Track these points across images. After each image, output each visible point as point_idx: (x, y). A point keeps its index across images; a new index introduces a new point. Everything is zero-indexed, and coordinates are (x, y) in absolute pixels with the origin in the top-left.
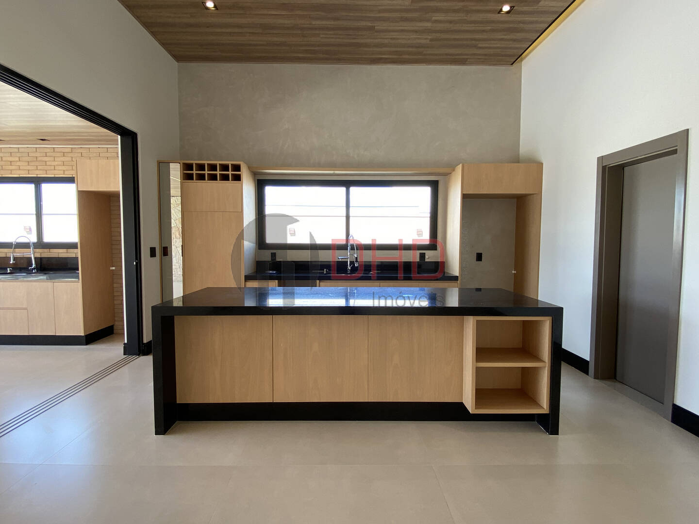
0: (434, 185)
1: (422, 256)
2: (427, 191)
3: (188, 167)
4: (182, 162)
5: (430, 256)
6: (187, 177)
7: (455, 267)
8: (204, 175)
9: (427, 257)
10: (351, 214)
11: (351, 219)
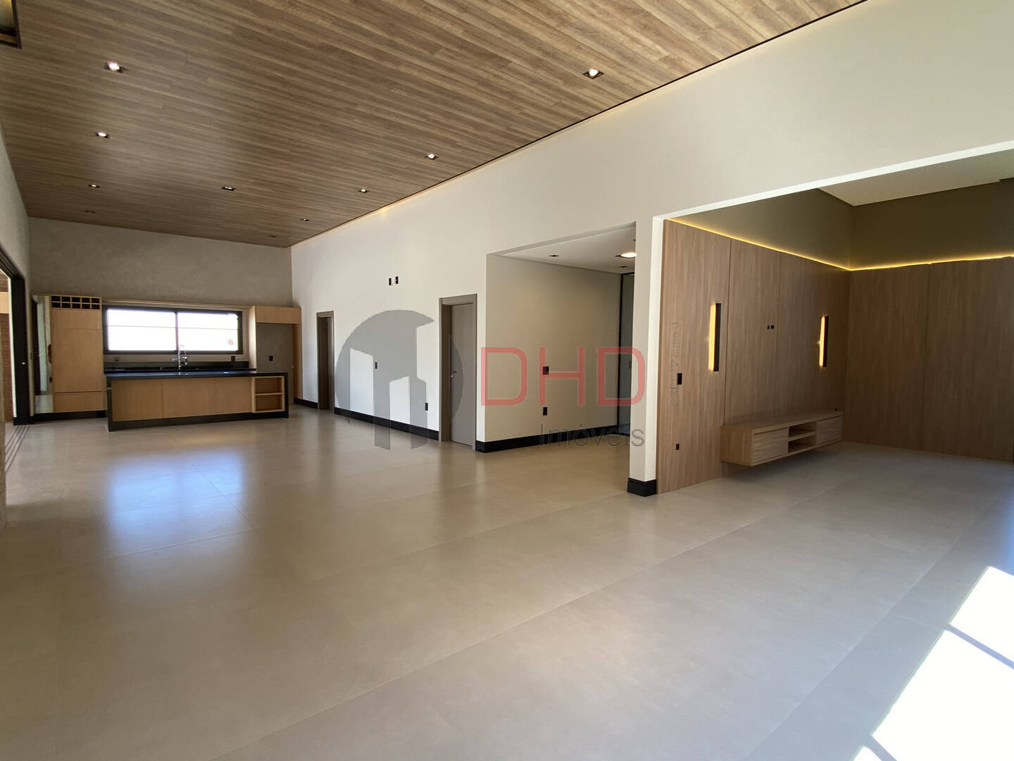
0: (239, 314)
1: (233, 358)
2: (235, 317)
3: (54, 298)
4: (51, 295)
5: (238, 358)
6: (54, 305)
7: (254, 364)
8: (69, 304)
9: (236, 358)
10: (179, 326)
11: (179, 330)
